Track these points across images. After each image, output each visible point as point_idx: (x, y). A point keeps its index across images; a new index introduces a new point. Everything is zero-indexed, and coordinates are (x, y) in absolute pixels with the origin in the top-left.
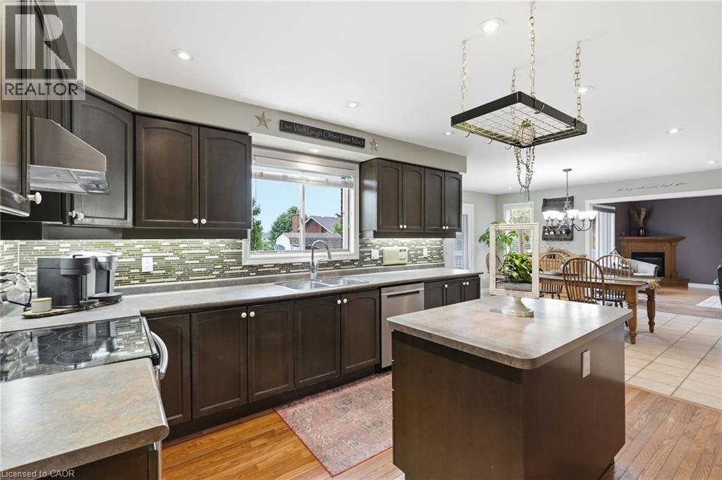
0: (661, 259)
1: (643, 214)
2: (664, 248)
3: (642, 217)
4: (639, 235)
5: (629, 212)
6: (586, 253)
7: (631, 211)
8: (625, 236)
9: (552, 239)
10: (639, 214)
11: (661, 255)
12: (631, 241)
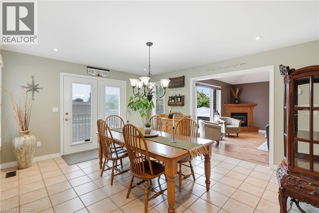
0: (246, 116)
1: (238, 91)
2: (247, 110)
3: (237, 93)
4: (235, 103)
5: (231, 90)
6: (190, 115)
7: (232, 89)
8: (228, 103)
9: (173, 105)
10: (235, 91)
11: (246, 114)
12: (231, 107)
